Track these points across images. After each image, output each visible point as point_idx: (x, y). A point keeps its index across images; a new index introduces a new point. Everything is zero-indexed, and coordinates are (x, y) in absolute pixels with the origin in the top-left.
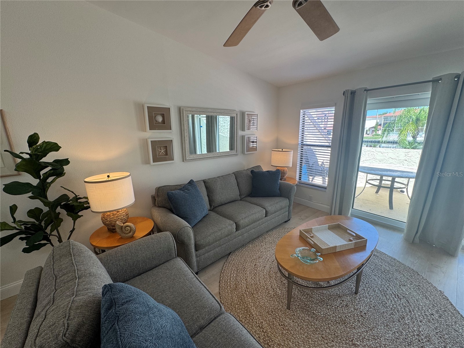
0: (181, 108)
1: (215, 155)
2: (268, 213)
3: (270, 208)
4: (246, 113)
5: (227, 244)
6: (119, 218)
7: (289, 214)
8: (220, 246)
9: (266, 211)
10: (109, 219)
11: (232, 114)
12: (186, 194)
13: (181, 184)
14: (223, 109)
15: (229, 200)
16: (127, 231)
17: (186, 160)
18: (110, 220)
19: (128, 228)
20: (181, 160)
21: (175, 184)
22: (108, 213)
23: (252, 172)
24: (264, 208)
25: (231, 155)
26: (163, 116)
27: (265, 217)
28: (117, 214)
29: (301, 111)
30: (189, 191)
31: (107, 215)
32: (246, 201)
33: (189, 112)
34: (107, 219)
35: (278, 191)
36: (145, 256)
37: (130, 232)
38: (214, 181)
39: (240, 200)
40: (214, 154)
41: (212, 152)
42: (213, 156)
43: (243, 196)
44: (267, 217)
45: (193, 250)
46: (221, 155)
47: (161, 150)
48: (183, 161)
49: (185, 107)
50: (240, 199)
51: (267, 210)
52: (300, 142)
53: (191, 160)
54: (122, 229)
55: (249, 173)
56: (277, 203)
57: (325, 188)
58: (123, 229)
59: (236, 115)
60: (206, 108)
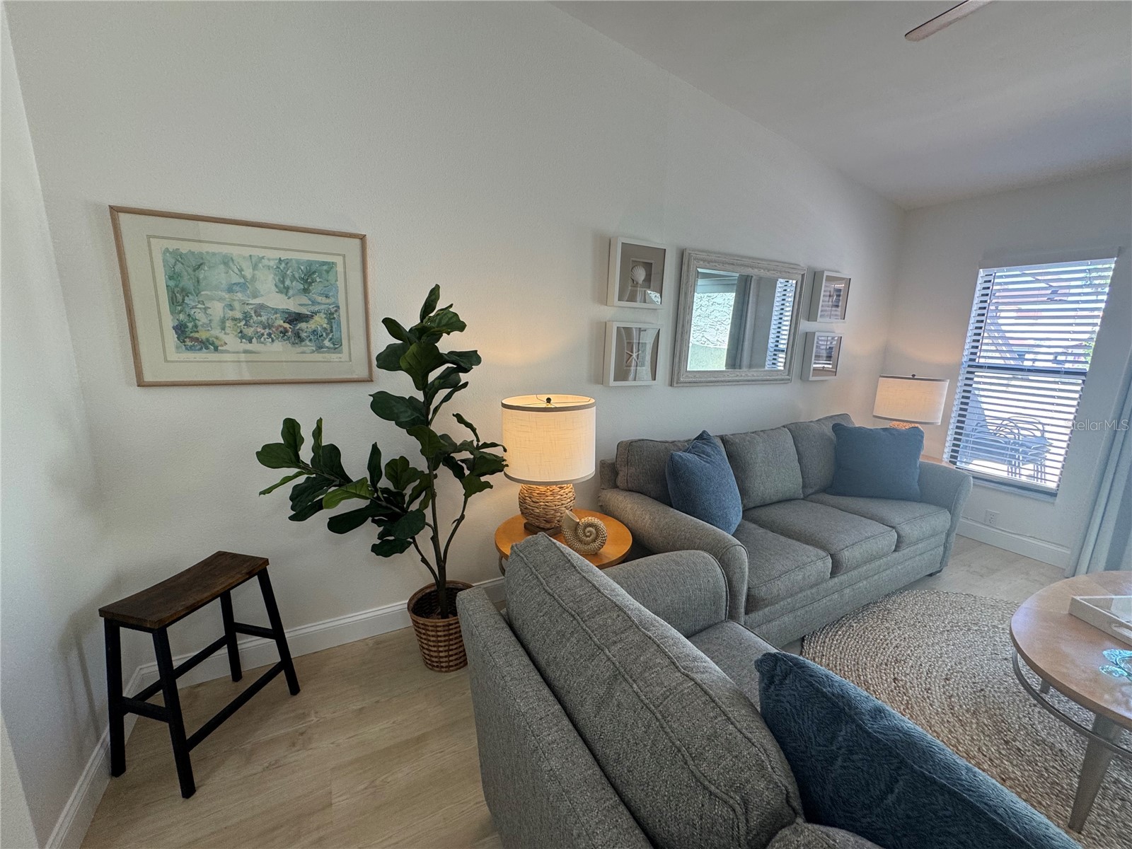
0: (688, 251)
1: (741, 376)
2: (902, 542)
3: (906, 529)
4: (826, 274)
5: (807, 609)
6: (562, 504)
7: (945, 553)
8: (793, 610)
9: (899, 536)
10: (542, 503)
11: (793, 273)
12: (708, 465)
13: (673, 439)
14: (774, 261)
15: (780, 496)
16: (587, 537)
17: (677, 383)
18: (546, 505)
19: (591, 529)
20: (667, 381)
21: (663, 439)
22: (542, 488)
23: (837, 428)
24: (893, 527)
25: (776, 380)
26: (648, 267)
27: (895, 551)
28: (559, 493)
29: (982, 272)
30: (710, 457)
31: (538, 492)
32: (822, 503)
33: (702, 262)
34: (537, 503)
35: (917, 487)
36: (669, 604)
37: (594, 541)
38: (749, 441)
39: (803, 499)
40: (738, 374)
41: (740, 369)
42: (737, 378)
43: (810, 491)
44: (897, 553)
45: (742, 610)
46: (753, 378)
47: (632, 352)
48: (671, 385)
49: (694, 250)
50: (802, 496)
51: (902, 533)
52: (965, 359)
53: (688, 385)
54: (576, 529)
55: (828, 430)
56: (922, 517)
57: (1052, 494)
58: (580, 531)
59: (801, 276)
60: (738, 256)
